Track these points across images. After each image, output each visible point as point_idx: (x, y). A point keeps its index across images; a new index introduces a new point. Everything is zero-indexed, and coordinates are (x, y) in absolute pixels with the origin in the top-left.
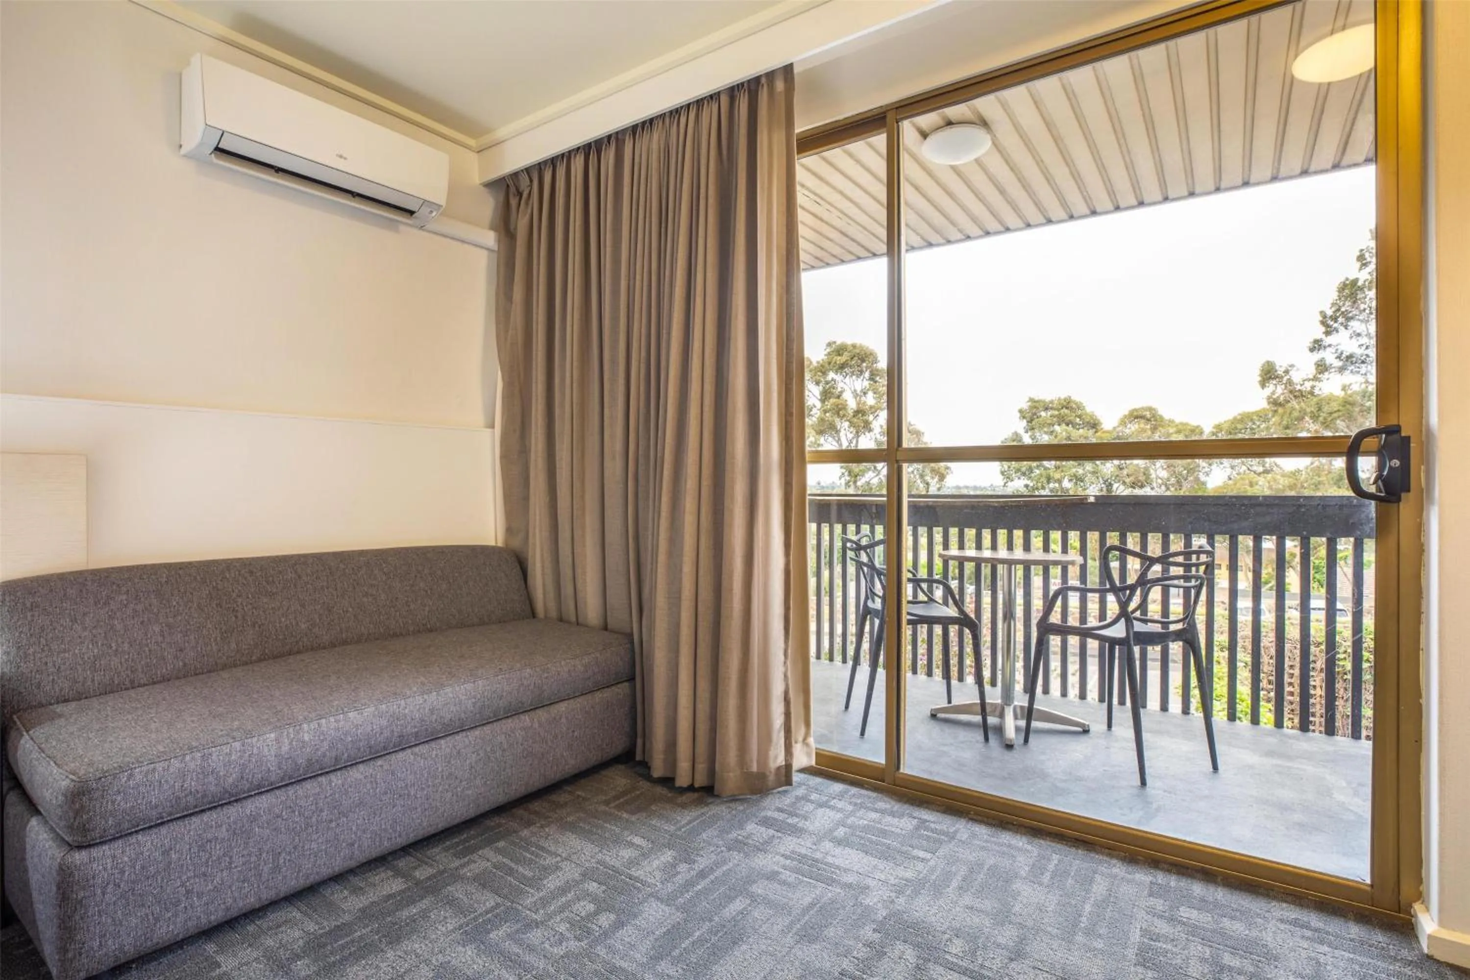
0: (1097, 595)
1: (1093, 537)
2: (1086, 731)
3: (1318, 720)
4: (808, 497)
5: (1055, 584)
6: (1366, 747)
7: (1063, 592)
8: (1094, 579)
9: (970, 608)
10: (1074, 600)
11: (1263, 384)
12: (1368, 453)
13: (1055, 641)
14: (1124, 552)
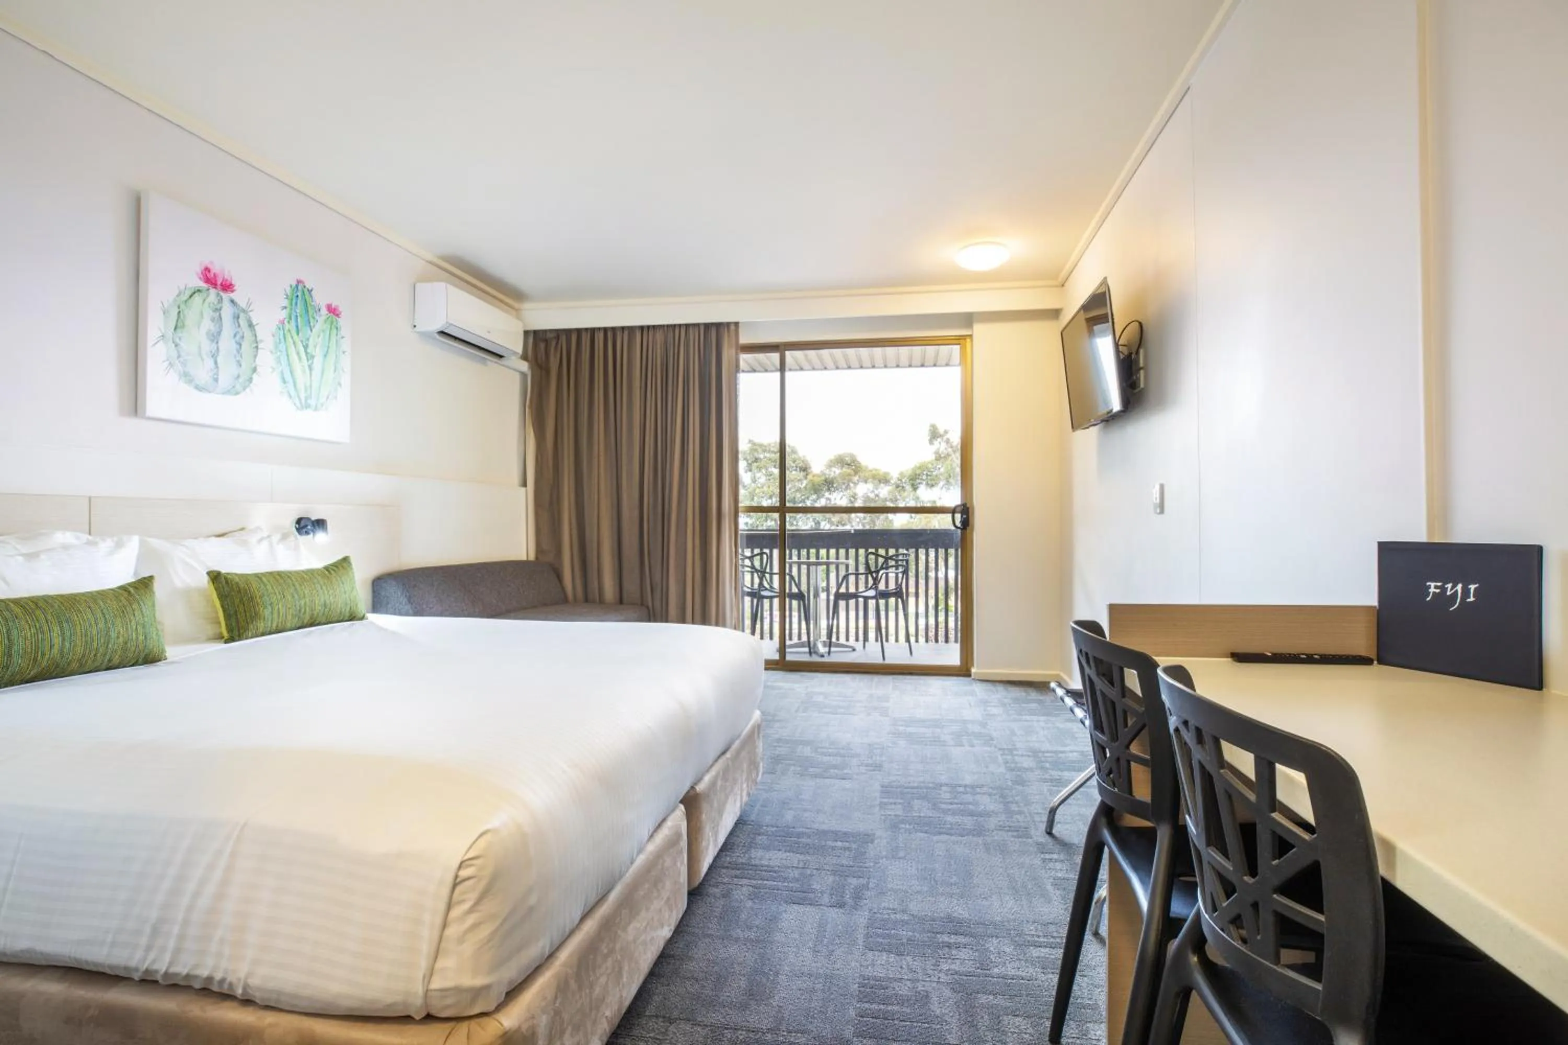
0: (864, 576)
1: (862, 551)
2: (854, 650)
3: (941, 638)
4: (740, 532)
5: (842, 573)
6: (958, 646)
7: (846, 577)
8: (862, 569)
9: (804, 588)
10: (852, 579)
11: (931, 442)
12: (958, 512)
13: (842, 604)
14: (877, 555)
